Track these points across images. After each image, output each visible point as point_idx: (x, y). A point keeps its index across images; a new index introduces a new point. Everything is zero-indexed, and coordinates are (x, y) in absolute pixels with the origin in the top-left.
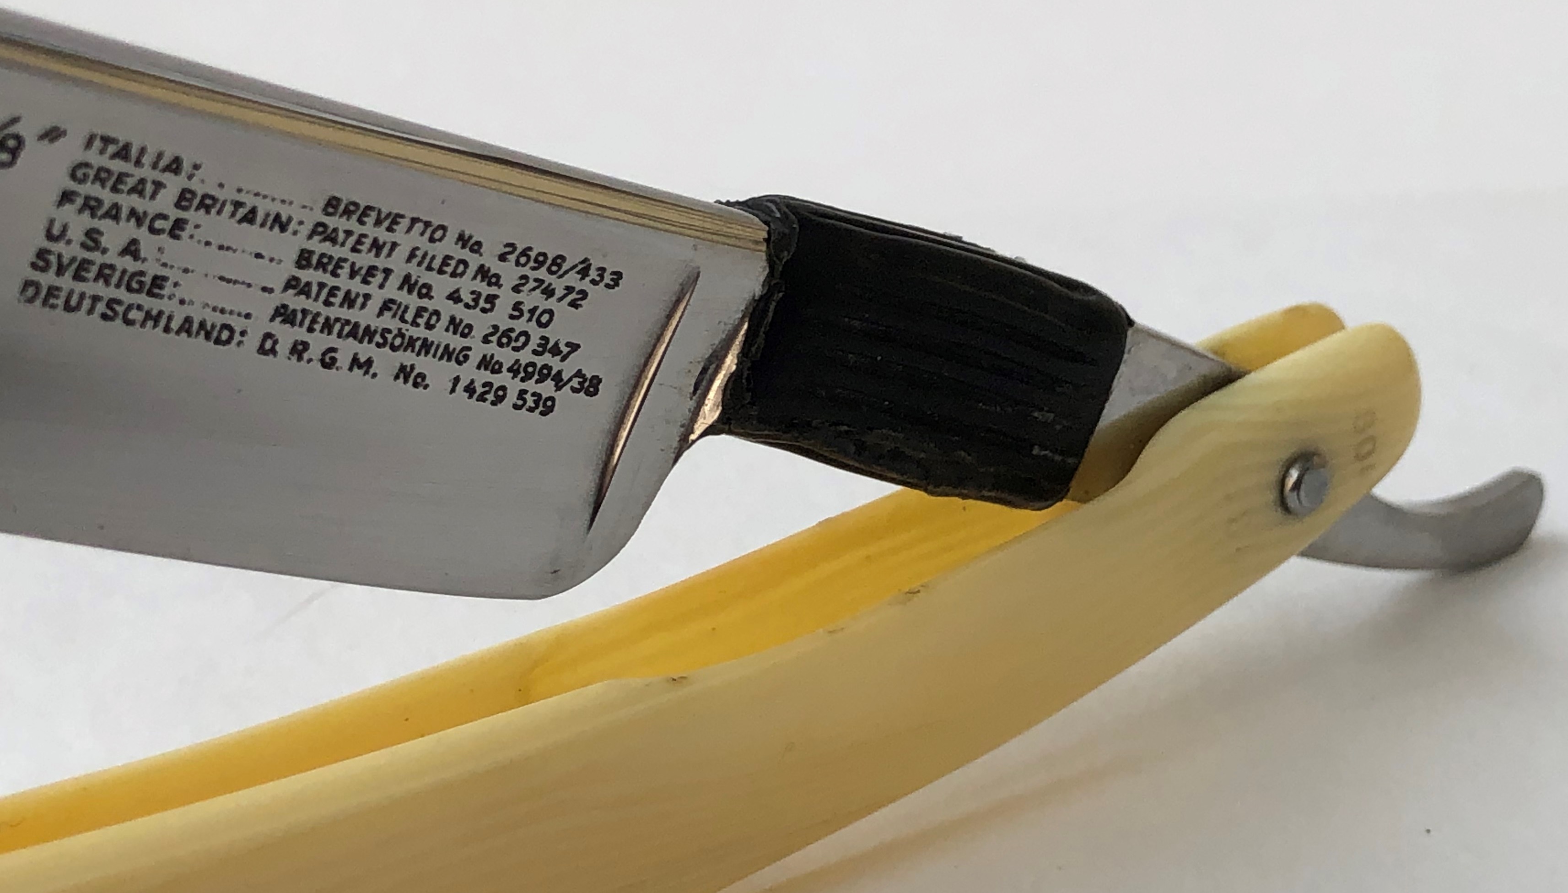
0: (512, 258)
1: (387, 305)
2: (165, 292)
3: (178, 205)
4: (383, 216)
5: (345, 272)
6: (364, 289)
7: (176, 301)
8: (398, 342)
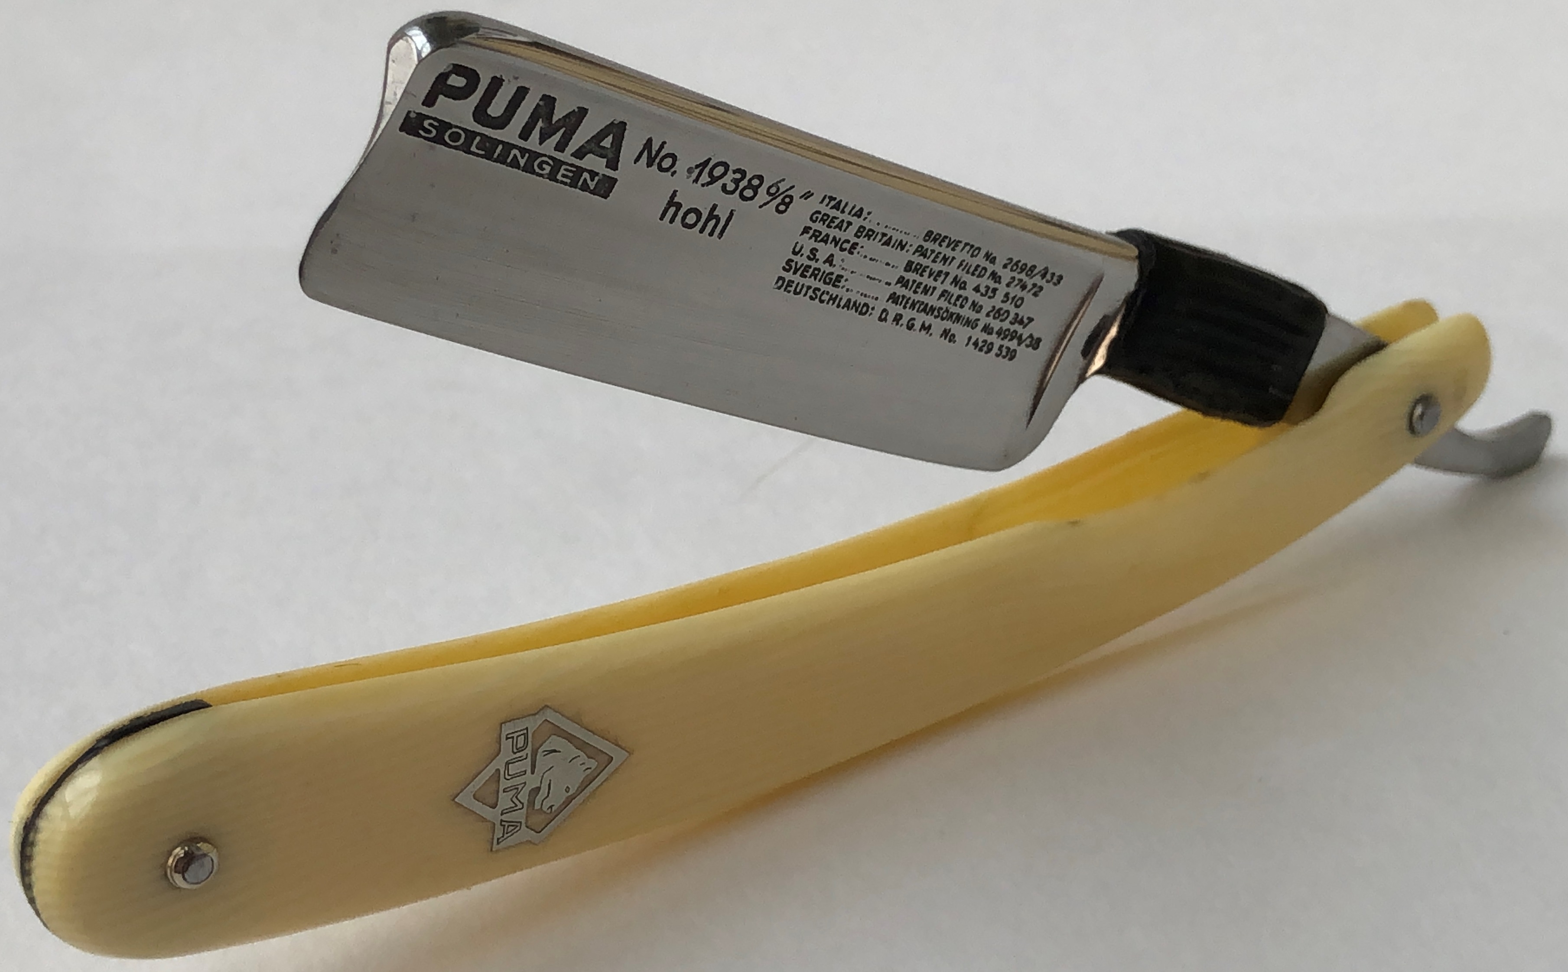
0: (1009, 267)
1: (944, 293)
2: (841, 284)
3: (856, 235)
4: (952, 240)
5: (926, 274)
6: (933, 284)
7: (845, 289)
8: (945, 315)
